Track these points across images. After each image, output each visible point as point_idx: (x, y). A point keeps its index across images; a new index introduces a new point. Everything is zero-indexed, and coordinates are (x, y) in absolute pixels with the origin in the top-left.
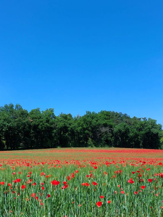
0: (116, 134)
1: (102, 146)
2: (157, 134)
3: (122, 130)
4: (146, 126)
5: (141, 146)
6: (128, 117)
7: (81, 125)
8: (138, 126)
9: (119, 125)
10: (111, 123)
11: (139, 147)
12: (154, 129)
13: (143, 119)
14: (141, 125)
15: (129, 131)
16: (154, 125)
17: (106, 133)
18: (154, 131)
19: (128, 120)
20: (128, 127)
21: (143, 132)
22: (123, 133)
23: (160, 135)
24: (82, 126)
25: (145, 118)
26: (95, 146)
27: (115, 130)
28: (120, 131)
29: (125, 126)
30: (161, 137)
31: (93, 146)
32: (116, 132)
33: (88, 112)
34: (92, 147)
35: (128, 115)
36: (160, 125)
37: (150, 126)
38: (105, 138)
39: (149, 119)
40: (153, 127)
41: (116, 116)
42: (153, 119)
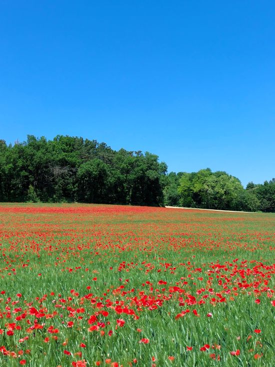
0: (82, 178)
1: (54, 201)
2: (157, 179)
3: (94, 172)
4: (138, 166)
5: (129, 201)
6: (106, 149)
7: (12, 160)
8: (124, 165)
9: (88, 162)
10: (74, 160)
11: (124, 202)
12: (151, 171)
13: (136, 153)
14: (129, 164)
15: (105, 174)
16: (152, 165)
17: (63, 176)
18: (152, 174)
19: (107, 154)
20: (103, 167)
21: (132, 177)
22: (95, 178)
23: (163, 182)
24: (15, 162)
25: (140, 152)
26: (41, 200)
27: (80, 172)
28: (89, 173)
29: (98, 165)
30: (164, 185)
31: (38, 199)
32: (82, 176)
33: (32, 138)
34: (35, 202)
35: (108, 146)
36: (164, 164)
37: (145, 167)
38: (60, 186)
39: (147, 153)
40: (149, 168)
41: (86, 145)
42: (152, 154)
